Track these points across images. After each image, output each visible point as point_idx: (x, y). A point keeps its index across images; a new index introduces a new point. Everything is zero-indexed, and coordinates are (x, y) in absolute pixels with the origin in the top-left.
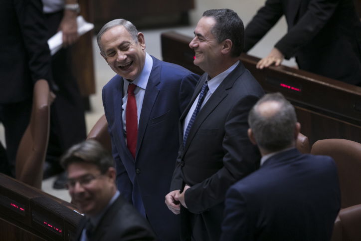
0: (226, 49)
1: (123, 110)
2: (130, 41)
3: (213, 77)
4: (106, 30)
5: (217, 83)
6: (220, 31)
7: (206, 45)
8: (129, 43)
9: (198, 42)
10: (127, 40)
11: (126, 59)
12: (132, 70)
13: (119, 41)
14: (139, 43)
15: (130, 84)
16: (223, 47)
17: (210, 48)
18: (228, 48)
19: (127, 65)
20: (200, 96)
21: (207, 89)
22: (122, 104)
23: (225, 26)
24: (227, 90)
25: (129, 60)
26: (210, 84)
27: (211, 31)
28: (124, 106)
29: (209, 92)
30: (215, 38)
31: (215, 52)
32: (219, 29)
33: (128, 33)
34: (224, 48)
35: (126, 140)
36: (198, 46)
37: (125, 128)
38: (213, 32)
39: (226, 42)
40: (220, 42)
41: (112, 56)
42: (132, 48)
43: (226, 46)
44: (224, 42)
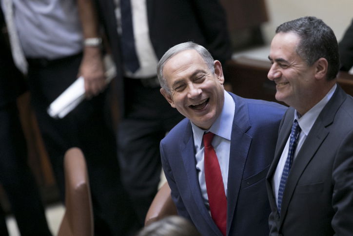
0: (320, 72)
1: (198, 171)
2: (206, 70)
3: (304, 114)
4: (170, 56)
5: (311, 120)
6: (309, 49)
7: (293, 72)
8: (204, 72)
9: (279, 70)
10: (201, 68)
11: (201, 94)
12: (208, 111)
13: (191, 70)
14: (215, 74)
15: (205, 133)
16: (316, 70)
17: (299, 74)
18: (324, 70)
19: (201, 103)
20: (291, 142)
21: (299, 130)
22: (196, 163)
23: (314, 41)
24: (326, 127)
25: (204, 96)
26: (302, 123)
27: (297, 52)
28: (200, 165)
29: (301, 133)
30: (304, 60)
31: (307, 80)
32: (307, 47)
33: (203, 59)
34: (318, 72)
35: (210, 212)
36: (281, 75)
37: (206, 196)
38: (300, 52)
39: (320, 62)
40: (311, 64)
41: (181, 91)
42: (209, 79)
43: (320, 68)
44: (317, 63)
